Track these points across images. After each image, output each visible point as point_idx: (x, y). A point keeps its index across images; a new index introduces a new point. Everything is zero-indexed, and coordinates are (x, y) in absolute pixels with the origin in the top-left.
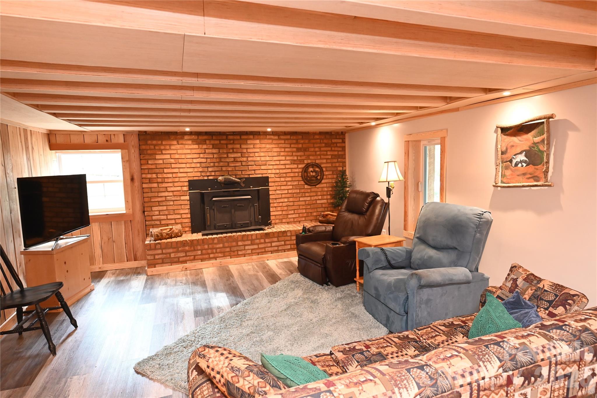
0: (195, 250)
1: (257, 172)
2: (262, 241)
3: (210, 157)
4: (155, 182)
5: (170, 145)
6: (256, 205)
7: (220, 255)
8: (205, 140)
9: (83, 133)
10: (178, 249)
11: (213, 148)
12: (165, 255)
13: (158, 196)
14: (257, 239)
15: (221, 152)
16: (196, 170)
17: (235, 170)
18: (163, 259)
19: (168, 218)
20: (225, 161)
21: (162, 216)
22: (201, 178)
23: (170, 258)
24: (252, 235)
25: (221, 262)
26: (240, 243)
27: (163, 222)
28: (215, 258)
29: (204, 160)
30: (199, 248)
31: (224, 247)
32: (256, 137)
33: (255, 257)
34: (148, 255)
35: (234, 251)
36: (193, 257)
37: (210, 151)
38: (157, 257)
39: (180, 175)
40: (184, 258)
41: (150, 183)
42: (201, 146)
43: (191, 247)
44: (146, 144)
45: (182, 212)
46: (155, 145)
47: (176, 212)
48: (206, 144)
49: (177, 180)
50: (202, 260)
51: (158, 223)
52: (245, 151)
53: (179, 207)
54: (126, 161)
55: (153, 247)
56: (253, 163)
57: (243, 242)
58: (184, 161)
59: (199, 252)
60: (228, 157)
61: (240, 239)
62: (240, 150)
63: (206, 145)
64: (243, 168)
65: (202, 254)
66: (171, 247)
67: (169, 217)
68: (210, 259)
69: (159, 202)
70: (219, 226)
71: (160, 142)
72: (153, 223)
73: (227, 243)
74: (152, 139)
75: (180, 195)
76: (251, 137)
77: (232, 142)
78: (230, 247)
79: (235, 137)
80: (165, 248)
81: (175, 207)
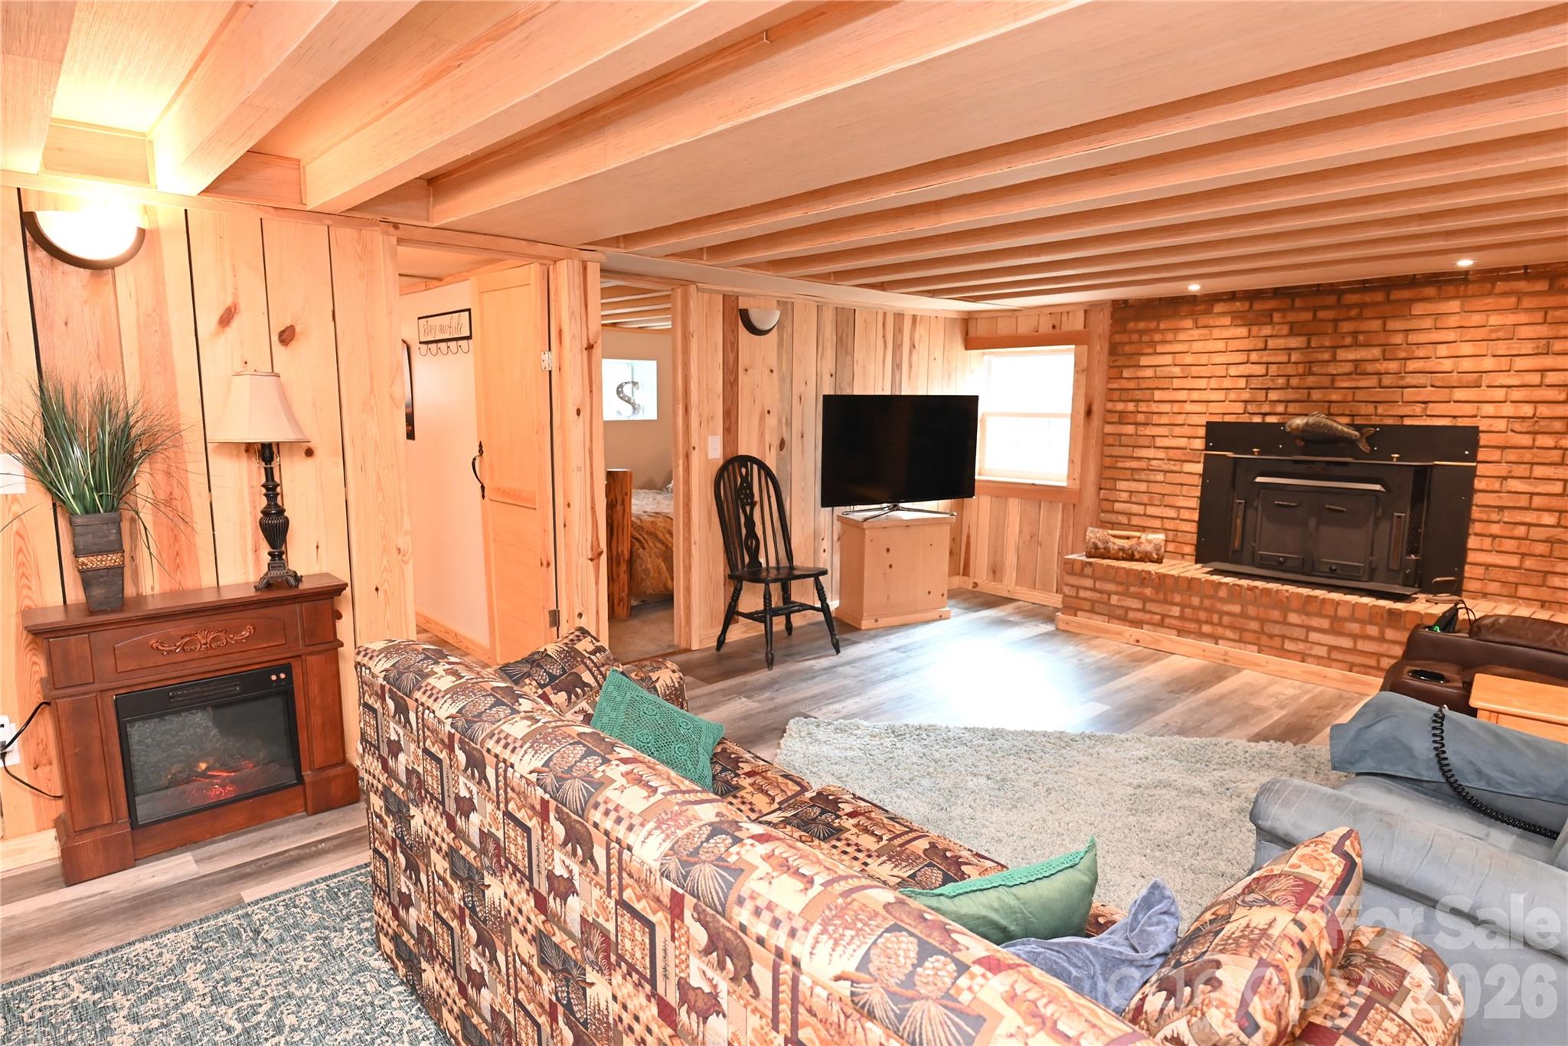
0: (1166, 602)
1: (1433, 409)
2: (1373, 630)
3: (1278, 360)
4: (1131, 421)
5: (1177, 330)
6: (1399, 517)
7: (1229, 634)
8: (1269, 314)
9: (1017, 314)
10: (1127, 589)
11: (1292, 333)
12: (1099, 595)
13: (1132, 457)
14: (1353, 619)
15: (1313, 344)
16: (1232, 396)
17: (1354, 401)
18: (1093, 602)
19: (1148, 512)
20: (1323, 371)
21: (1135, 506)
22: (1245, 419)
23: (1108, 603)
24: (1338, 603)
25: (1226, 653)
26: (1293, 618)
27: (1135, 521)
28: (1216, 639)
29: (1259, 370)
30: (1177, 598)
31: (1243, 615)
32: (1451, 289)
33: (1333, 672)
34: (1067, 585)
35: (1271, 636)
36: (1158, 617)
37: (1281, 343)
38: (1082, 594)
39: (1189, 407)
40: (1139, 615)
41: (1120, 423)
42: (1255, 329)
43: (1157, 592)
44: (1125, 331)
45: (1181, 502)
46: (1141, 332)
47: (1169, 500)
48: (1271, 322)
49: (1180, 419)
50: (1181, 632)
51: (1124, 519)
52: (1398, 339)
53: (1177, 490)
54: (1082, 371)
55: (1077, 568)
56: (1422, 379)
57: (1304, 617)
58: (1204, 371)
59: (1176, 611)
60: (1334, 360)
61: (1295, 604)
62: (1381, 339)
63: (1269, 327)
64: (1381, 395)
65: (1182, 618)
66: (1113, 581)
67: (1151, 510)
68: (1201, 635)
69: (1132, 469)
70: (1262, 557)
71: (1153, 325)
72: (1113, 517)
73: (1256, 609)
74: (1137, 318)
75: (1184, 458)
76: (1430, 291)
77: (1354, 313)
78: (1263, 622)
79: (1368, 298)
80: (1101, 579)
81: (1167, 489)
